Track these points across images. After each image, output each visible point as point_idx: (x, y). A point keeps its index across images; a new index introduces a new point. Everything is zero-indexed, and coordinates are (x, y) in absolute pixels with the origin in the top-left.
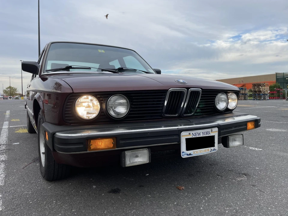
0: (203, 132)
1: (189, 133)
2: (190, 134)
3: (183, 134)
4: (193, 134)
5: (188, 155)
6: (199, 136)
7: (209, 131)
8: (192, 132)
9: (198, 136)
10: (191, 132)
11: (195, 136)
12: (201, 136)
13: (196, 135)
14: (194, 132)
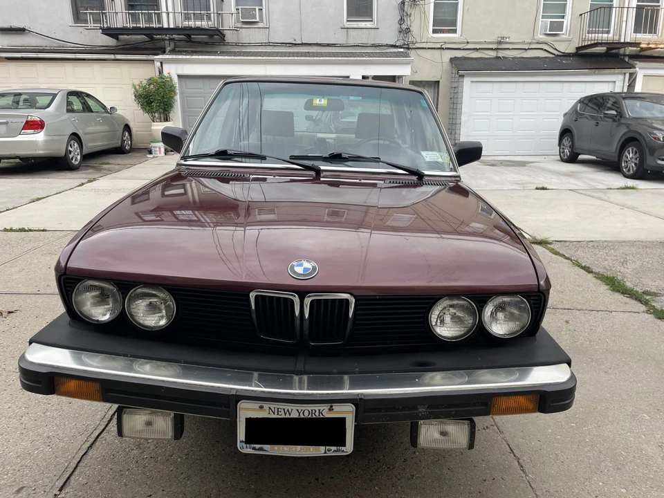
0: (300, 409)
1: (260, 405)
2: (261, 407)
3: (242, 405)
4: (270, 408)
5: (254, 449)
6: (288, 416)
7: (322, 408)
8: (269, 405)
9: (283, 416)
10: (266, 405)
11: (276, 413)
12: (295, 415)
13: (280, 413)
14: (273, 406)
